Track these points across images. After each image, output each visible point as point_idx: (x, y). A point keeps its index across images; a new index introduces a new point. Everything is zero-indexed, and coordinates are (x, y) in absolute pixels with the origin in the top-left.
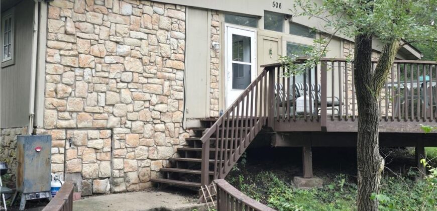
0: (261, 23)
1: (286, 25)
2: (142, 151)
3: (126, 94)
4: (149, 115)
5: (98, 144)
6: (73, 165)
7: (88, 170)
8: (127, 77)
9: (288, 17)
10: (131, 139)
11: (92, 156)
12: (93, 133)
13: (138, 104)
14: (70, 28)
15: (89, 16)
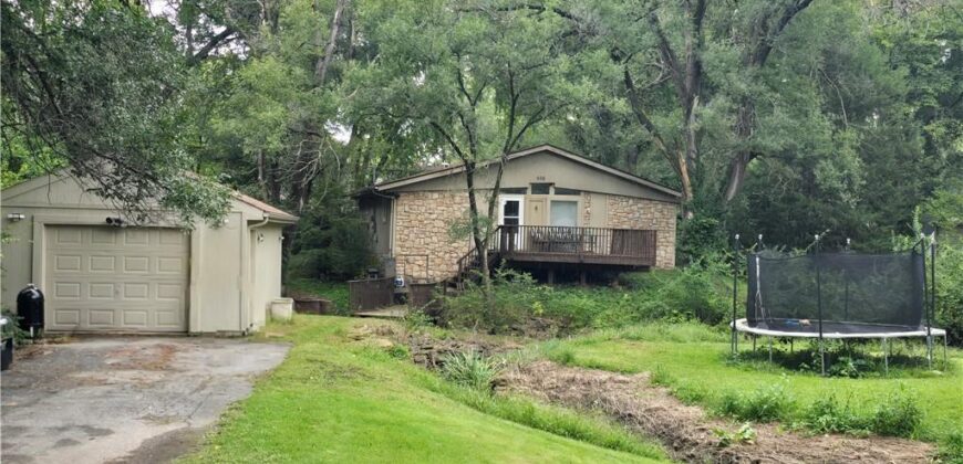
0: (529, 191)
1: (552, 190)
2: (443, 267)
3: (435, 239)
4: (447, 249)
5: (421, 263)
6: (409, 272)
7: (415, 274)
8: (435, 230)
9: (551, 184)
10: (438, 261)
11: (418, 268)
12: (419, 258)
13: (441, 243)
14: (407, 209)
15: (417, 202)
